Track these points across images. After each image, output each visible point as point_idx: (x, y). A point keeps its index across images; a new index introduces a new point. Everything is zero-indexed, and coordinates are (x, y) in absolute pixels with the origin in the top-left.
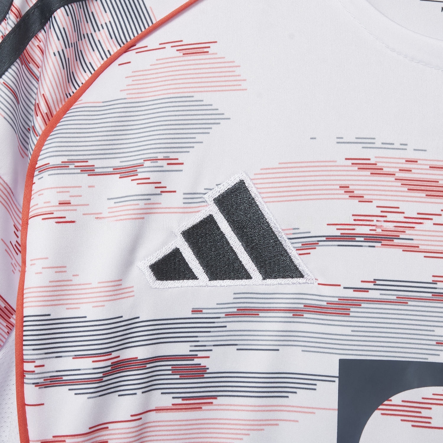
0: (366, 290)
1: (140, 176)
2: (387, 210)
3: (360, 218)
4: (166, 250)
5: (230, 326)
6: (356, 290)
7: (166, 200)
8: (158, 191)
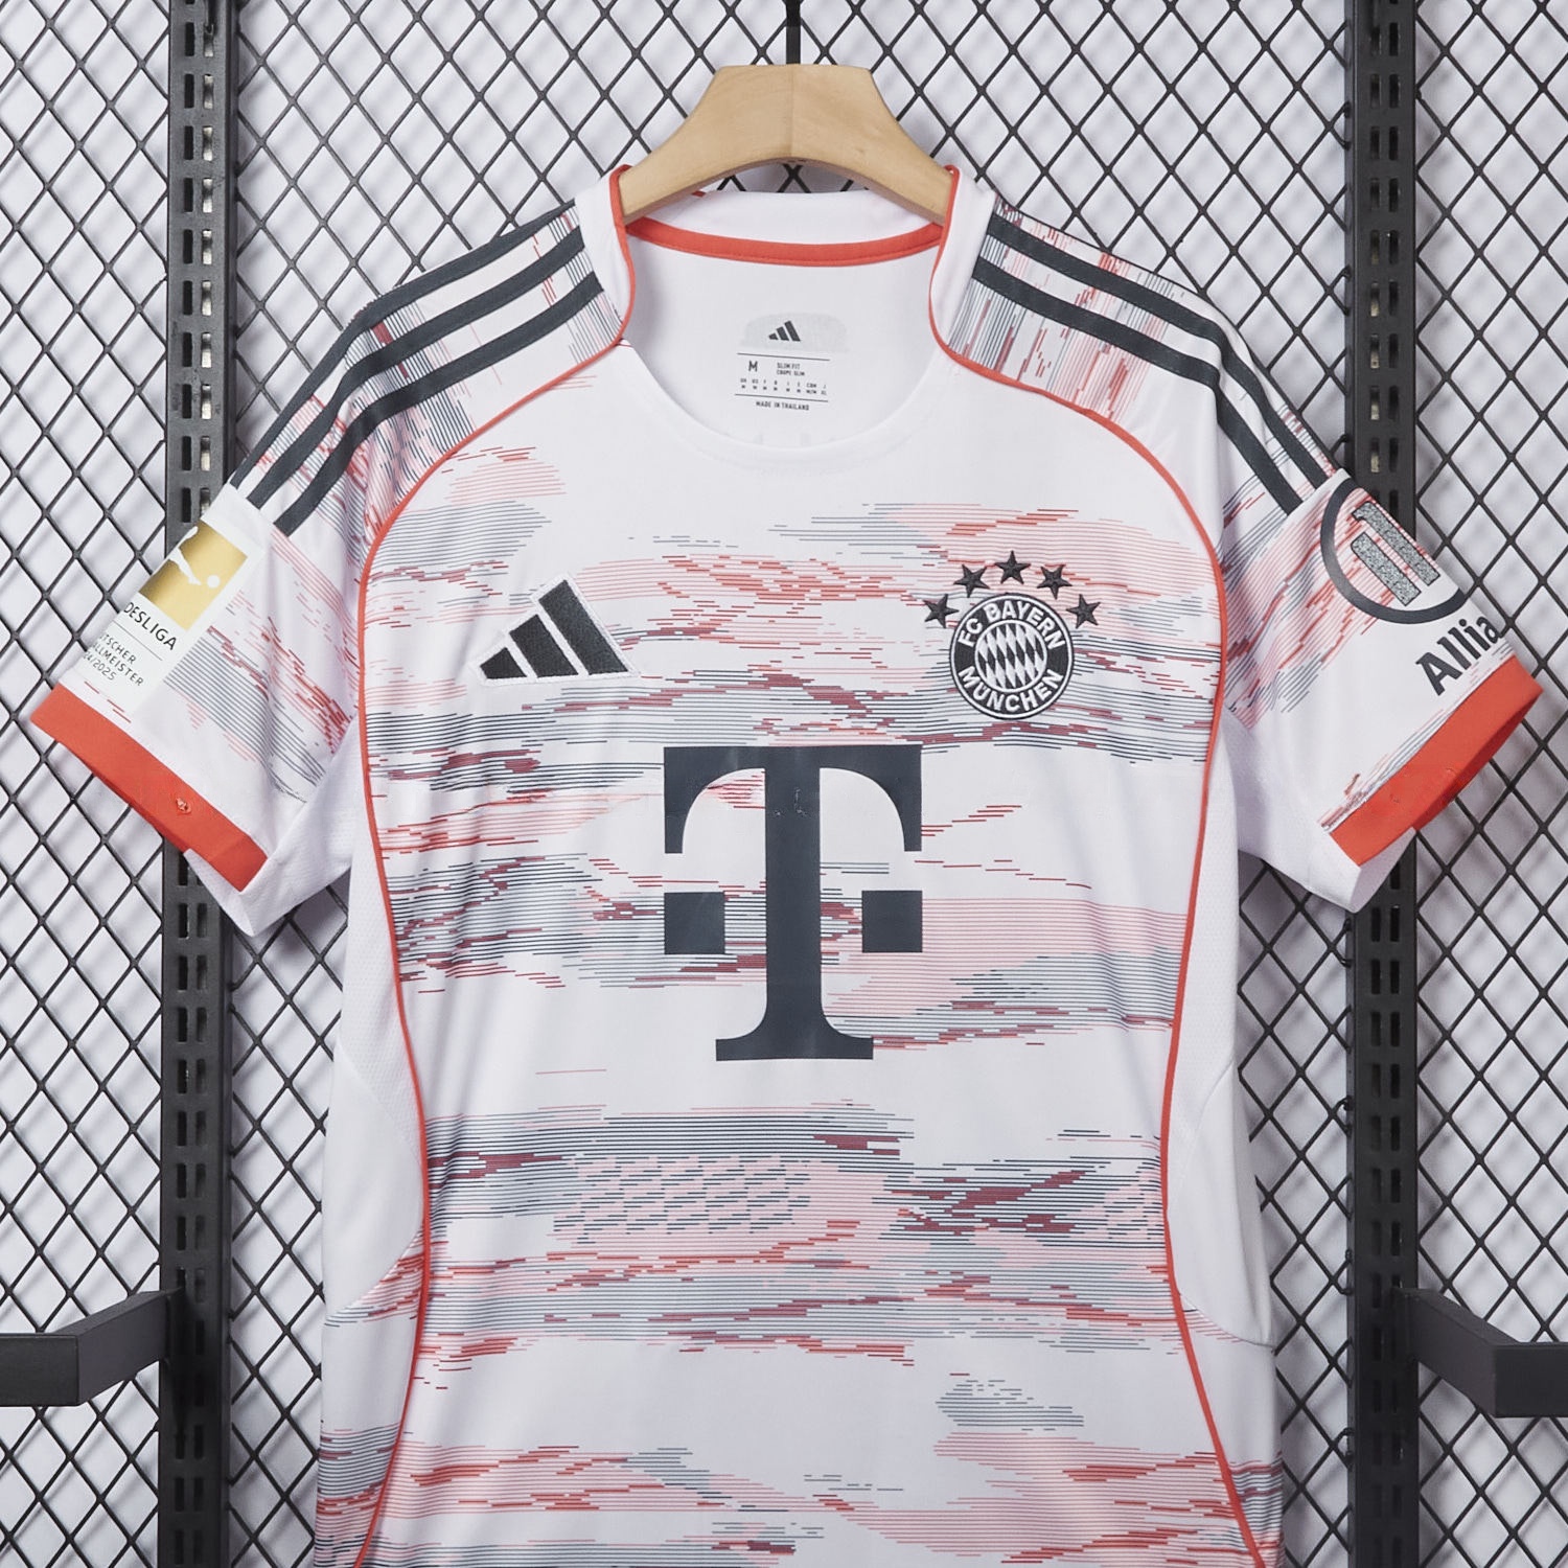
0: (686, 681)
1: (468, 580)
2: (703, 604)
3: (679, 613)
4: (496, 650)
5: (559, 721)
6: (677, 681)
7: (493, 602)
8: (486, 593)
